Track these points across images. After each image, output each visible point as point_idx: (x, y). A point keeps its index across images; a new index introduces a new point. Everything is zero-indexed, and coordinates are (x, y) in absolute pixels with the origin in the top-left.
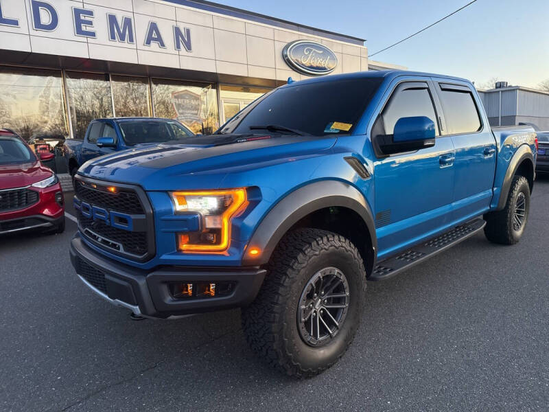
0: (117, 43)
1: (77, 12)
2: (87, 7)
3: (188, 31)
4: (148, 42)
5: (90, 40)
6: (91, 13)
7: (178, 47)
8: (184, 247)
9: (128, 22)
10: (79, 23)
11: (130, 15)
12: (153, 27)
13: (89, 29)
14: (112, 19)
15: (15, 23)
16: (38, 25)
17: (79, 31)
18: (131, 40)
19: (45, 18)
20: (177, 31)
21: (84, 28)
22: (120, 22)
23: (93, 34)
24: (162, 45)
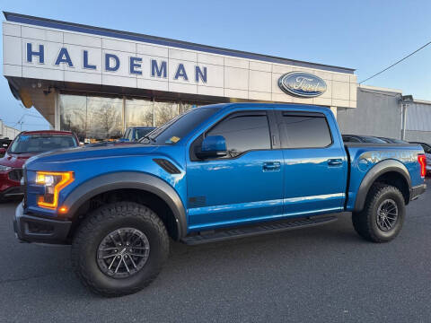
0: (156, 78)
1: (132, 59)
2: (139, 56)
3: (205, 69)
4: (176, 77)
5: (139, 76)
6: (140, 60)
7: (197, 79)
8: (41, 203)
9: (164, 64)
10: (132, 65)
11: (166, 60)
12: (181, 67)
13: (138, 69)
14: (154, 63)
15: (94, 67)
16: (108, 68)
17: (132, 71)
18: (165, 76)
19: (112, 63)
20: (198, 69)
21: (135, 69)
22: (159, 65)
23: (140, 73)
24: (186, 78)
